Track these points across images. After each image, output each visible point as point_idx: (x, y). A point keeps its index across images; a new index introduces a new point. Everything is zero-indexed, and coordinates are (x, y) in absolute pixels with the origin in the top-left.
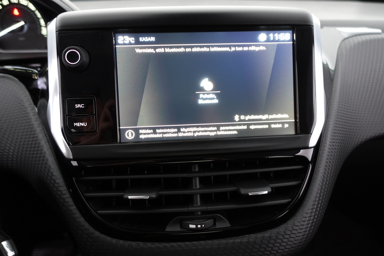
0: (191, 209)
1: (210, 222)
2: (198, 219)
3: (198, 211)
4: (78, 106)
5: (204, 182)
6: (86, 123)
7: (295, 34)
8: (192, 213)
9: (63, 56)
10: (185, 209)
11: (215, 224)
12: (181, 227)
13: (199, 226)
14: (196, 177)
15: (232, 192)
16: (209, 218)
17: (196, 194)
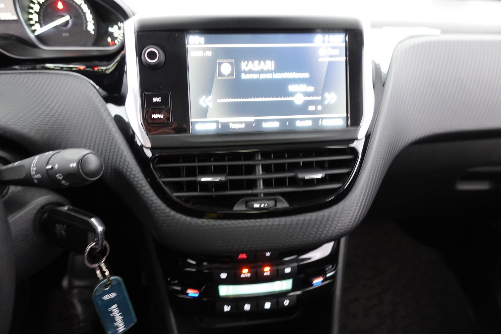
0: (255, 191)
1: (272, 203)
2: (261, 200)
3: (260, 194)
4: (155, 100)
5: (266, 169)
6: (163, 115)
7: (347, 36)
8: (256, 195)
9: (144, 52)
10: (250, 192)
11: (276, 205)
12: (246, 207)
13: (262, 206)
14: (259, 165)
15: (290, 178)
16: (271, 200)
17: (259, 179)
